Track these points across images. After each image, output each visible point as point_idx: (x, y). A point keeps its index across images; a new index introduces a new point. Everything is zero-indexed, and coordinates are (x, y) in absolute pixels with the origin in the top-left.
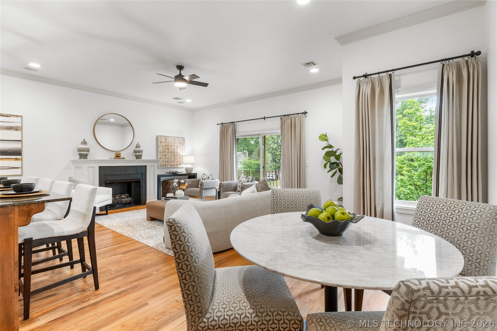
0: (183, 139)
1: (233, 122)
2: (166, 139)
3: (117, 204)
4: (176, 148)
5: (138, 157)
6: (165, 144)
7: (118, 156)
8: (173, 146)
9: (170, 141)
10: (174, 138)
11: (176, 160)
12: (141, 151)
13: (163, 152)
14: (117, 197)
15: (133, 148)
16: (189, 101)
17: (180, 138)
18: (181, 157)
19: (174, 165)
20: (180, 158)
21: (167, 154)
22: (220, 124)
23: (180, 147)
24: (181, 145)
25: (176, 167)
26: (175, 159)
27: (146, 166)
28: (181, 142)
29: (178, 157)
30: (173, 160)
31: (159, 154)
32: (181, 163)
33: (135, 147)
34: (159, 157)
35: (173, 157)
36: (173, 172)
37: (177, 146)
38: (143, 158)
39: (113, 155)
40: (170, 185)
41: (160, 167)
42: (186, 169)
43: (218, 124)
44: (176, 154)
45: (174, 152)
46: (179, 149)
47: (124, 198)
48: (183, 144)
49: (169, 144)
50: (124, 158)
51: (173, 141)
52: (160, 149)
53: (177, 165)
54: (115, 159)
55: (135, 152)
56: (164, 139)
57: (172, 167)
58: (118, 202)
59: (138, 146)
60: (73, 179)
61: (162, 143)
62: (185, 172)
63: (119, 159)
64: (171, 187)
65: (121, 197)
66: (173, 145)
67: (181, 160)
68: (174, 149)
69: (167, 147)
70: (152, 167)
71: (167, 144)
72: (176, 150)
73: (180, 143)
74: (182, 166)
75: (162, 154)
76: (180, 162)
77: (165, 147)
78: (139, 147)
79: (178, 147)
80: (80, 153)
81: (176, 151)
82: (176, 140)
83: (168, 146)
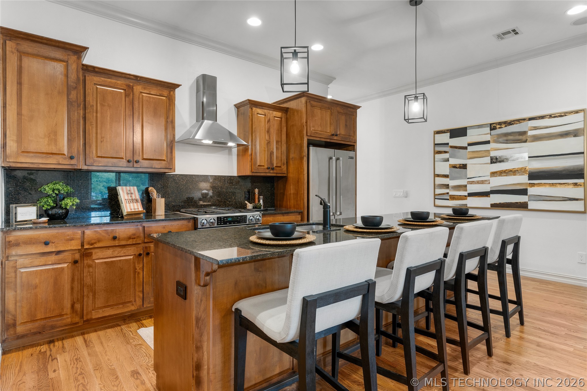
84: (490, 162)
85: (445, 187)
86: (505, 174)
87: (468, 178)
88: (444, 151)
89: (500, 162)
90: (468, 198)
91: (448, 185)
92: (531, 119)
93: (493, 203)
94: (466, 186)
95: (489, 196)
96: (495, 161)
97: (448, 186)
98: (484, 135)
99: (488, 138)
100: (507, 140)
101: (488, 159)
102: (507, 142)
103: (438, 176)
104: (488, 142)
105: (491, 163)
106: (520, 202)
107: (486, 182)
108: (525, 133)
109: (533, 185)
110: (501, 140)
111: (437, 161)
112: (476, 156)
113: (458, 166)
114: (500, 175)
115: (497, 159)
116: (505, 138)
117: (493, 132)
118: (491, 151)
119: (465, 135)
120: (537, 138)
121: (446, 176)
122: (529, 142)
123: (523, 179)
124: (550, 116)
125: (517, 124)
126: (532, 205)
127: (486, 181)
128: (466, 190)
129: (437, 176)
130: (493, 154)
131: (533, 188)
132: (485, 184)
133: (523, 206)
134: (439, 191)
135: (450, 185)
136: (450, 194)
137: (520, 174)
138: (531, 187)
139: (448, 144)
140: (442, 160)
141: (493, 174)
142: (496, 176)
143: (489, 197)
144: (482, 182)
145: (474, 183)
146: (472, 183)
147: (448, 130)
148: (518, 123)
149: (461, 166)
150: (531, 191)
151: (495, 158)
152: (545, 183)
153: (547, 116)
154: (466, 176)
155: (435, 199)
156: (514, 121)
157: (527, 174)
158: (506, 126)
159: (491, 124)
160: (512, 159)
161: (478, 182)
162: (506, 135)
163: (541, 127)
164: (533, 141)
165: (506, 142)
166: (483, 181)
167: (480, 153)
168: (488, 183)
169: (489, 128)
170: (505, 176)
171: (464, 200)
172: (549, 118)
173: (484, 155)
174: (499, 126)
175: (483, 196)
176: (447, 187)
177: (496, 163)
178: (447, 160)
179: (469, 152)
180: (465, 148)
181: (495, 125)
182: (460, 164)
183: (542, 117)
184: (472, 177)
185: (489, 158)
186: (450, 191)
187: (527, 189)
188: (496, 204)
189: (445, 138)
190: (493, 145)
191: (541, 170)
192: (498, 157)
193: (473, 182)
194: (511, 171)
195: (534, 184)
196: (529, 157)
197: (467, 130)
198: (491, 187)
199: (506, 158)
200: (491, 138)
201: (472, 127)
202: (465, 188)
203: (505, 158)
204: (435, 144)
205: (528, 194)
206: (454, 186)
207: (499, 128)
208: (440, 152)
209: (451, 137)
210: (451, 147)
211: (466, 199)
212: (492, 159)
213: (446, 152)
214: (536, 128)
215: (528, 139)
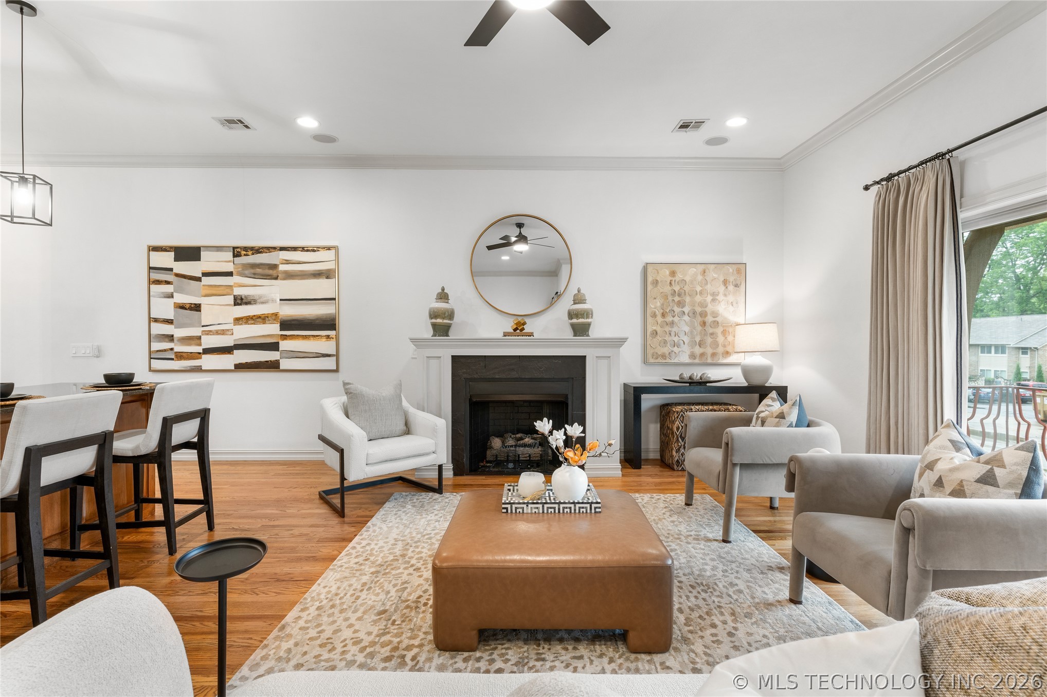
0: (740, 268)
1: (940, 156)
2: (673, 273)
3: (508, 461)
4: (709, 298)
5: (580, 330)
6: (670, 288)
7: (519, 328)
8: (701, 293)
9: (688, 279)
10: (701, 268)
11: (709, 340)
12: (587, 314)
13: (663, 315)
14: (511, 442)
15: (566, 304)
16: (736, 122)
17: (728, 266)
18: (731, 330)
19: (702, 355)
20: (724, 333)
21: (676, 319)
22: (878, 183)
23: (725, 295)
24: (731, 288)
25: (709, 361)
26: (706, 334)
27: (583, 358)
28: (731, 279)
29: (719, 330)
30: (698, 339)
31: (650, 320)
32: (729, 349)
33: (572, 303)
34: (650, 329)
35: (699, 328)
36: (690, 378)
37: (715, 295)
38: (595, 332)
39: (509, 326)
40: (673, 422)
41: (652, 360)
42: (746, 372)
43: (867, 188)
44: (709, 319)
45: (703, 314)
46: (722, 303)
47: (529, 446)
48: (736, 286)
49: (686, 288)
50: (531, 335)
51: (700, 278)
52: (655, 305)
53: (714, 355)
54: (507, 337)
55: (571, 315)
56: (668, 273)
57: (697, 361)
58: (508, 456)
59: (579, 299)
60: (349, 388)
61: (660, 284)
62: (740, 381)
63: (516, 337)
64: (678, 428)
65: (522, 442)
66: (699, 289)
67: (730, 338)
68: (703, 305)
69: (677, 299)
70: (604, 362)
71: (677, 288)
72: (709, 305)
73: (725, 282)
74: (732, 359)
75: (660, 319)
76: (724, 346)
77: (670, 298)
78: (582, 301)
79: (720, 297)
80: (434, 321)
81: (710, 308)
82: (712, 274)
83: (679, 295)
84: (233, 303)
85: (167, 340)
86: (253, 322)
87: (203, 326)
88: (165, 281)
89: (247, 303)
90: (203, 356)
91: (172, 336)
92: (282, 249)
93: (238, 362)
94: (199, 338)
95: (232, 352)
96: (239, 301)
97: (172, 338)
98: (224, 262)
99: (229, 267)
100: (255, 274)
101: (230, 299)
102: (255, 276)
103: (156, 320)
104: (230, 274)
105: (235, 305)
106: (271, 361)
107: (228, 333)
108: (274, 267)
109: (284, 337)
110: (247, 272)
111: (154, 296)
112: (214, 292)
113: (188, 306)
114: (246, 323)
115: (242, 299)
116: (252, 271)
117: (237, 260)
118: (235, 287)
119: (198, 259)
120: (290, 276)
121: (169, 322)
122: (281, 280)
123: (273, 329)
124: (303, 249)
125: (267, 253)
126: (285, 364)
127: (228, 330)
128: (200, 345)
129: (153, 320)
130: (238, 291)
131: (285, 342)
132: (227, 335)
133: (273, 366)
134: (156, 346)
135: (175, 336)
136: (176, 350)
137: (270, 322)
138: (283, 340)
139: (171, 270)
140: (162, 296)
141: (238, 321)
142: (241, 324)
143: (233, 354)
144: (223, 332)
145: (211, 333)
146: (208, 333)
147: (171, 247)
148: (267, 251)
149: (192, 306)
150: (284, 345)
151: (239, 298)
152: (298, 335)
153: (300, 247)
154: (200, 322)
155: (151, 358)
156: (263, 248)
157: (278, 322)
158: (253, 254)
159: (234, 248)
160: (262, 300)
161: (217, 333)
162: (254, 266)
163: (293, 262)
164: (284, 279)
165: (253, 276)
166: (223, 330)
167: (220, 289)
168: (230, 333)
169: (231, 254)
170: (252, 324)
171: (198, 359)
172: (301, 251)
173: (225, 292)
174: (244, 252)
175: (225, 352)
176: (170, 339)
177: (241, 304)
178: (171, 296)
179: (203, 285)
180: (198, 279)
181: (239, 250)
182: (190, 304)
183: (295, 249)
184: (209, 324)
185: (232, 297)
186: (175, 345)
187: (278, 343)
188: (242, 363)
189: (166, 260)
190: (236, 279)
191: (294, 318)
192: (243, 297)
193: (211, 331)
194: (260, 317)
195: (286, 335)
196: (281, 300)
197: (201, 252)
198: (235, 340)
199: (254, 298)
200: (234, 268)
201: (209, 248)
202: (198, 341)
203: (252, 298)
204: (150, 268)
205: (280, 349)
206: (182, 337)
207: (245, 255)
208: (158, 282)
209: (176, 259)
210: (177, 275)
211: (201, 358)
212: (235, 298)
213: (168, 283)
214: (288, 262)
215: (280, 275)
